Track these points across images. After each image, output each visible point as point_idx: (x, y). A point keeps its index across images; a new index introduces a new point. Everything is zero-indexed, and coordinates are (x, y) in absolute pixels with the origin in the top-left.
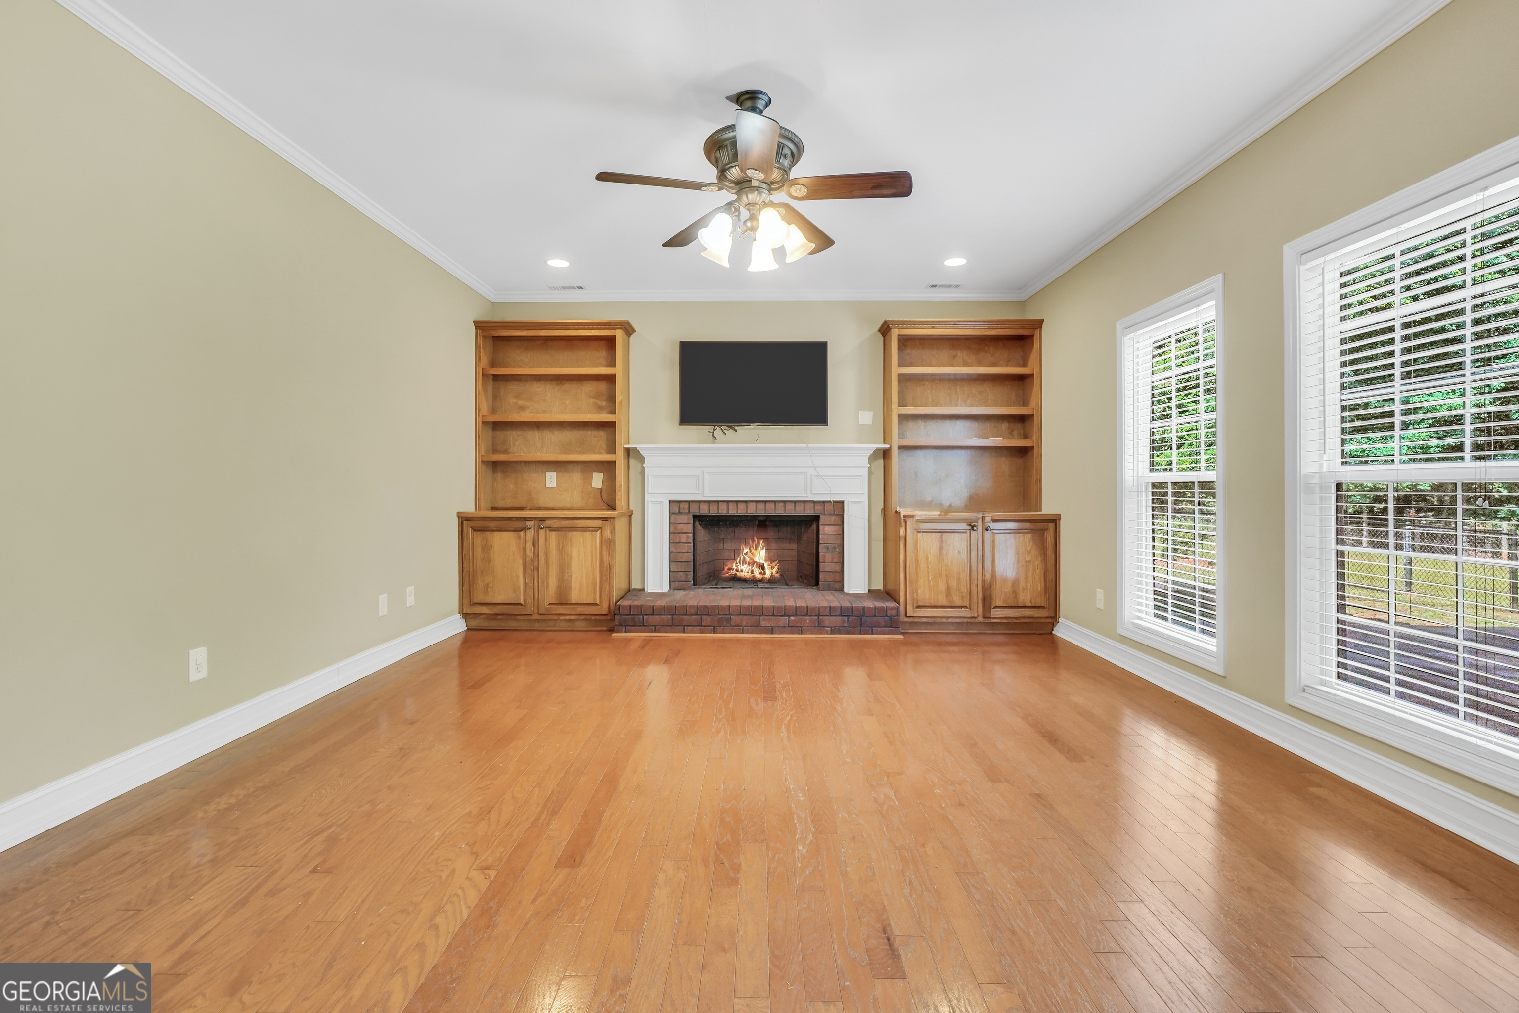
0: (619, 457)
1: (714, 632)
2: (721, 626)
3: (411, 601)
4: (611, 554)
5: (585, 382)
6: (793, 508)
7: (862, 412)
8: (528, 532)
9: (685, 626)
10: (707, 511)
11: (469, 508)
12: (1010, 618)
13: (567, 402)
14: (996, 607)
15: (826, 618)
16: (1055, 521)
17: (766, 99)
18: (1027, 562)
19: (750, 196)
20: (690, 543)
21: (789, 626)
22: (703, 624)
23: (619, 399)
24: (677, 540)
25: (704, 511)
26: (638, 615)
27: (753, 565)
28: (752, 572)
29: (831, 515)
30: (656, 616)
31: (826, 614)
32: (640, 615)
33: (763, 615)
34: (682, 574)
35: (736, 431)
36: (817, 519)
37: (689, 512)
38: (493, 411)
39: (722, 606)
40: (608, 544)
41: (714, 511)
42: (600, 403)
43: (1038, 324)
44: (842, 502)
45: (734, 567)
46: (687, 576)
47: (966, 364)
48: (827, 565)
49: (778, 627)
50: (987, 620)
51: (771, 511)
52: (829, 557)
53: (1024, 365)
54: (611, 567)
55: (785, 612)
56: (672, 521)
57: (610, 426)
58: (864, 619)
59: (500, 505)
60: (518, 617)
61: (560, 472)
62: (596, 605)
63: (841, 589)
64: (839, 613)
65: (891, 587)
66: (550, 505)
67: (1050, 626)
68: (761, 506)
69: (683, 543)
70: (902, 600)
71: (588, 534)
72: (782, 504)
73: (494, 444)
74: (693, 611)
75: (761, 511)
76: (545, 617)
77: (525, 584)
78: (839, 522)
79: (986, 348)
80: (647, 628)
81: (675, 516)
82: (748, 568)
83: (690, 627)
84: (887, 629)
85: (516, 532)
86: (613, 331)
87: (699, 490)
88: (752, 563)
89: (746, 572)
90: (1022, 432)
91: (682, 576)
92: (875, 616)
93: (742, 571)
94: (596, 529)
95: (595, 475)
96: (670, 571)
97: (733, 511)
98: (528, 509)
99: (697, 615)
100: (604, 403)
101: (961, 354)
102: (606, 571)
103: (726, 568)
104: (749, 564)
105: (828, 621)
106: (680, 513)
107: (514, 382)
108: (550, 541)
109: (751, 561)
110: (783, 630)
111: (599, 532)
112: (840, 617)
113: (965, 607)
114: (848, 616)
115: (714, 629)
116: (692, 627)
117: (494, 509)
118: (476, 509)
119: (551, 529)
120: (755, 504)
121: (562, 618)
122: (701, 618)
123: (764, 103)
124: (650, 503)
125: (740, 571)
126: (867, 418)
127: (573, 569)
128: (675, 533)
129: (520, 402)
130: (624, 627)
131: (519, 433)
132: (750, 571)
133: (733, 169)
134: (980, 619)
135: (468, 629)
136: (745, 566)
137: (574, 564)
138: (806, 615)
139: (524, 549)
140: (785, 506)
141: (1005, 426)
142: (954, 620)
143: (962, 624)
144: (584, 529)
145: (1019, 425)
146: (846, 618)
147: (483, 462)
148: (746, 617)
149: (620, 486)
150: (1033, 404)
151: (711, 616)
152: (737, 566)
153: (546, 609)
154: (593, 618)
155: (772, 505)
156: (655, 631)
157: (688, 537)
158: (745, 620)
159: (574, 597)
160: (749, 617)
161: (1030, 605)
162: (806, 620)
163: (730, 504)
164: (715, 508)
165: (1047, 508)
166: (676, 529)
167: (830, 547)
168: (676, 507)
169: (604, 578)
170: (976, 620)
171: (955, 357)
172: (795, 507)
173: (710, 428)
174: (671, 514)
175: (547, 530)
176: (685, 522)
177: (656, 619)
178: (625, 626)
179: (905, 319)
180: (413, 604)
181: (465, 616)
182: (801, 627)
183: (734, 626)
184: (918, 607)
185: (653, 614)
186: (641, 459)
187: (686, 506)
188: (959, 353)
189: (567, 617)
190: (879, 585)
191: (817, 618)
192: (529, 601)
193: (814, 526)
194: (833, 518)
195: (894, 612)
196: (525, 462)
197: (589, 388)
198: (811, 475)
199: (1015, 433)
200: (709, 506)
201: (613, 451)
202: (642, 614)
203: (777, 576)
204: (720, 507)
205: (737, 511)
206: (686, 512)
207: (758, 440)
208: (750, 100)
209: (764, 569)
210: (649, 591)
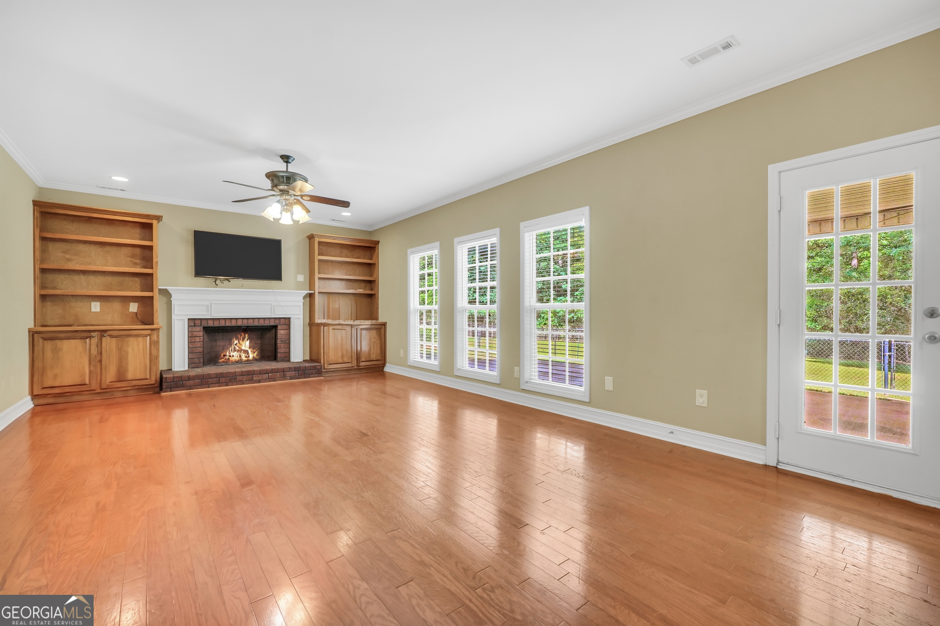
0: (156, 294)
1: (227, 385)
2: (231, 382)
4: (157, 349)
5: (123, 247)
6: (263, 322)
7: (299, 275)
8: (92, 339)
9: (209, 384)
12: (367, 365)
13: (109, 259)
14: (362, 362)
15: (287, 372)
16: (384, 324)
17: (293, 159)
18: (374, 342)
19: (287, 197)
20: (202, 342)
22: (220, 382)
23: (156, 261)
24: (193, 341)
25: (211, 324)
26: (179, 381)
27: (240, 351)
28: (240, 356)
29: (284, 325)
30: (191, 381)
31: (287, 371)
32: (181, 381)
33: (254, 374)
34: (196, 359)
35: (230, 281)
36: (275, 327)
37: (201, 325)
39: (232, 372)
40: (155, 344)
42: (135, 260)
43: (378, 243)
44: (289, 319)
45: (227, 353)
46: (200, 360)
47: (347, 257)
48: (281, 349)
49: (263, 379)
50: (358, 368)
51: (251, 323)
52: (282, 345)
53: (371, 259)
54: (157, 357)
55: (266, 372)
56: (189, 330)
57: (151, 275)
58: (305, 371)
60: (83, 392)
61: (103, 302)
62: (146, 379)
63: (289, 360)
64: (293, 370)
65: (314, 357)
66: (95, 323)
67: (382, 368)
68: (245, 321)
69: (197, 342)
70: (322, 362)
71: (140, 339)
72: (257, 320)
73: (47, 283)
74: (214, 376)
75: (245, 323)
76: (106, 390)
77: (90, 372)
78: (288, 328)
79: (356, 250)
80: (186, 388)
81: (192, 327)
82: (237, 354)
83: (212, 385)
84: (316, 375)
85: (83, 340)
86: (150, 220)
87: (208, 313)
89: (236, 356)
90: (370, 287)
91: (197, 360)
92: (311, 370)
93: (233, 356)
94: (146, 336)
95: (132, 304)
96: (189, 358)
97: (228, 324)
98: (77, 325)
99: (216, 378)
100: (138, 261)
101: (345, 251)
102: (154, 359)
103: (222, 355)
104: (238, 351)
105: (288, 374)
106: (195, 326)
107: (62, 243)
108: (111, 343)
109: (239, 349)
110: (265, 380)
111: (148, 338)
112: (294, 372)
113: (350, 363)
114: (298, 371)
115: (227, 384)
116: (214, 385)
119: (111, 336)
120: (241, 320)
121: (119, 389)
122: (219, 379)
123: (292, 160)
124: (175, 320)
126: (301, 278)
127: (129, 359)
128: (192, 337)
129: (67, 256)
130: (169, 389)
131: (66, 276)
132: (238, 356)
133: (281, 186)
134: (356, 367)
135: (35, 406)
136: (235, 352)
137: (130, 357)
138: (277, 372)
139: (90, 349)
140: (259, 321)
141: (363, 284)
142: (345, 369)
143: (348, 370)
144: (136, 336)
145: (369, 284)
146: (297, 372)
147: (40, 295)
148: (245, 376)
149: (157, 311)
150: (375, 276)
151: (225, 378)
152: (230, 353)
153: (108, 385)
154: (144, 386)
155: (252, 321)
156: (190, 389)
157: (200, 339)
158: (245, 378)
159: (130, 375)
160: (247, 376)
161: (375, 360)
162: (277, 375)
163: (227, 320)
164: (218, 322)
165: (381, 320)
166: (192, 334)
167: (283, 341)
168: (193, 323)
169: (152, 363)
170: (354, 368)
171: (342, 252)
172: (264, 321)
173: (213, 279)
174: (189, 326)
175: (108, 337)
176: (198, 331)
177: (191, 382)
178: (171, 388)
179: (322, 234)
181: (34, 396)
182: (275, 378)
183: (239, 381)
184: (330, 364)
186: (171, 295)
187: (199, 321)
188: (344, 251)
189: (125, 388)
190: (308, 358)
191: (283, 373)
192: (93, 381)
193: (274, 331)
194: (285, 326)
195: (319, 367)
196: (72, 296)
198: (274, 305)
199: (367, 288)
200: (213, 322)
201: (152, 290)
202: (181, 380)
203: (257, 357)
204: (220, 322)
205: (231, 324)
206: (200, 325)
207: (242, 287)
208: (286, 159)
209: (248, 353)
210: (176, 370)
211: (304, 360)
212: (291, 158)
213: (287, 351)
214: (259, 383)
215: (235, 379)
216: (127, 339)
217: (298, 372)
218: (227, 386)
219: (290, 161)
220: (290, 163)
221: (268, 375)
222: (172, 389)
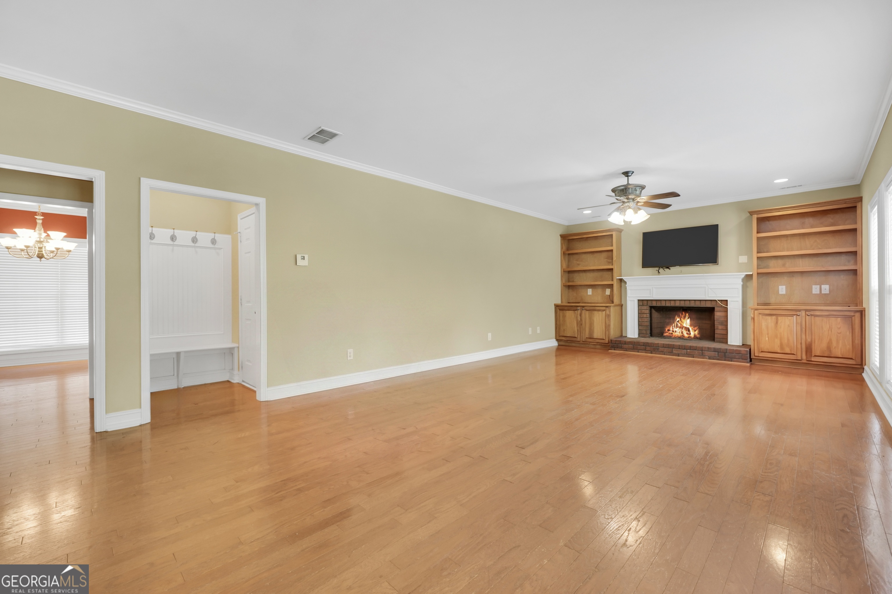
0: (615, 282)
2: (654, 351)
3: (538, 331)
4: (609, 320)
5: (602, 253)
7: (741, 256)
8: (578, 311)
9: (638, 350)
10: (656, 304)
11: (559, 302)
12: (825, 362)
13: (596, 261)
14: (816, 356)
16: (861, 311)
17: (632, 172)
18: (839, 334)
20: (648, 317)
21: (687, 354)
22: (647, 350)
23: (615, 259)
24: (642, 317)
25: (654, 304)
27: (682, 328)
28: (682, 333)
29: (721, 306)
33: (674, 348)
35: (670, 269)
36: (713, 308)
38: (568, 266)
39: (655, 343)
40: (608, 316)
41: (659, 304)
42: (609, 261)
43: (860, 199)
44: (726, 302)
45: (671, 329)
48: (718, 331)
49: (682, 354)
50: (810, 363)
51: (688, 305)
52: (720, 327)
54: (609, 325)
56: (639, 308)
57: (611, 270)
58: (727, 354)
59: (571, 302)
60: (575, 342)
61: (593, 289)
62: (603, 339)
63: (726, 343)
64: (713, 350)
66: (590, 302)
67: (859, 370)
68: (682, 303)
69: (645, 317)
70: (752, 348)
71: (600, 312)
72: (694, 301)
73: (568, 279)
76: (585, 343)
77: (578, 330)
78: (725, 311)
80: (623, 349)
81: (641, 306)
82: (680, 330)
85: (574, 311)
86: (611, 233)
87: (651, 295)
88: (682, 327)
89: (678, 332)
91: (644, 332)
93: (676, 332)
94: (604, 310)
95: (606, 290)
96: (639, 329)
97: (668, 304)
98: (580, 303)
99: (644, 346)
102: (607, 327)
103: (667, 330)
104: (680, 328)
105: (707, 353)
106: (643, 305)
107: (576, 256)
108: (586, 314)
109: (681, 326)
110: (684, 355)
111: (604, 312)
112: (714, 352)
113: (795, 355)
114: (718, 352)
115: (651, 352)
116: (642, 351)
117: (569, 303)
118: (561, 303)
119: (587, 310)
121: (591, 343)
122: (647, 348)
124: (629, 301)
125: (675, 332)
126: (743, 258)
127: (595, 325)
128: (641, 313)
129: (578, 262)
131: (578, 274)
132: (680, 332)
133: (622, 198)
134: (805, 362)
135: (558, 345)
136: (678, 329)
138: (696, 350)
139: (577, 317)
140: (695, 302)
142: (786, 360)
143: (791, 363)
144: (599, 310)
147: (563, 285)
148: (666, 348)
149: (615, 294)
150: (858, 245)
152: (673, 329)
153: (585, 340)
154: (603, 344)
155: (689, 302)
156: (626, 351)
157: (647, 315)
158: (666, 350)
159: (595, 336)
160: (667, 348)
161: (843, 357)
163: (667, 301)
164: (660, 303)
167: (720, 322)
168: (641, 303)
169: (607, 329)
170: (801, 362)
172: (700, 303)
173: (657, 269)
174: (639, 306)
175: (585, 310)
176: (645, 309)
177: (626, 346)
180: (539, 333)
181: (557, 340)
182: (693, 355)
183: (660, 352)
184: (761, 352)
185: (625, 344)
186: (625, 283)
187: (646, 302)
189: (593, 343)
191: (702, 352)
192: (579, 336)
193: (711, 312)
194: (722, 309)
196: (580, 285)
197: (604, 255)
198: (707, 289)
200: (656, 302)
201: (613, 280)
202: (620, 344)
203: (698, 336)
204: (662, 303)
205: (670, 305)
206: (646, 305)
207: (681, 273)
208: (626, 174)
209: (689, 330)
210: (629, 337)
211: (743, 345)
212: (630, 172)
213: (724, 332)
214: (678, 356)
215: (658, 349)
216: (594, 312)
217: (718, 354)
218: (651, 354)
219: (630, 174)
220: (630, 176)
221: (686, 350)
222: (615, 348)
